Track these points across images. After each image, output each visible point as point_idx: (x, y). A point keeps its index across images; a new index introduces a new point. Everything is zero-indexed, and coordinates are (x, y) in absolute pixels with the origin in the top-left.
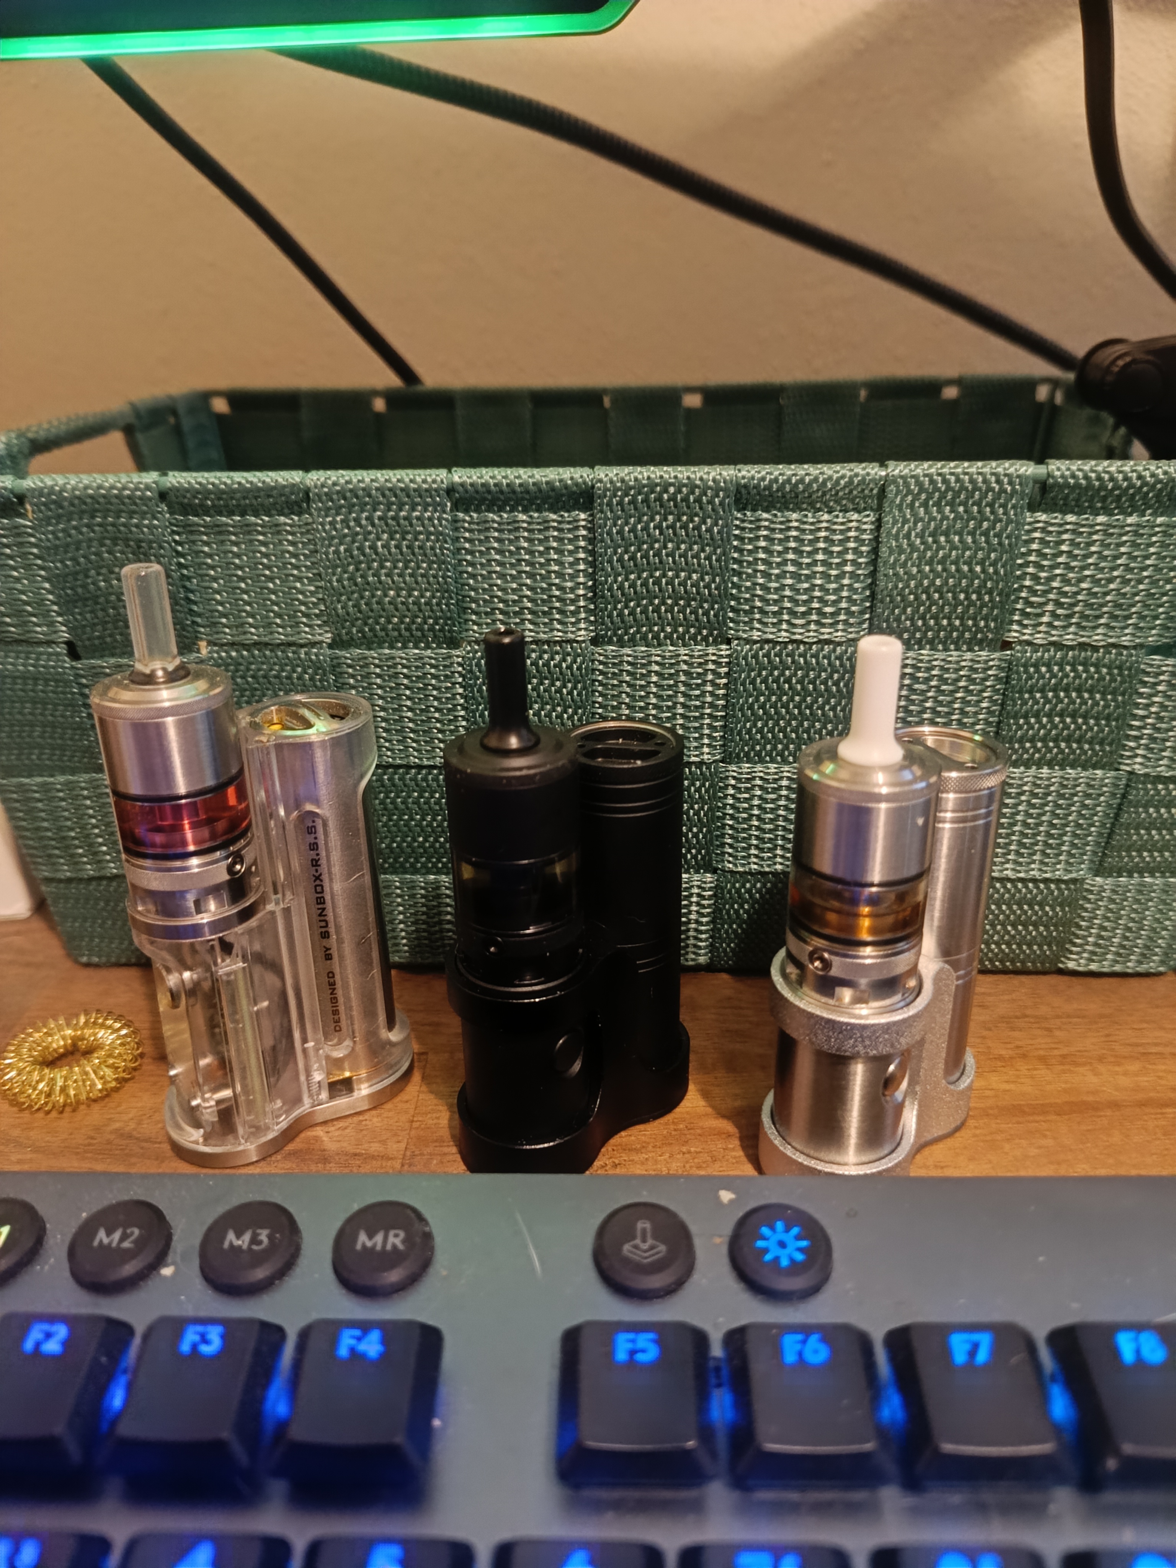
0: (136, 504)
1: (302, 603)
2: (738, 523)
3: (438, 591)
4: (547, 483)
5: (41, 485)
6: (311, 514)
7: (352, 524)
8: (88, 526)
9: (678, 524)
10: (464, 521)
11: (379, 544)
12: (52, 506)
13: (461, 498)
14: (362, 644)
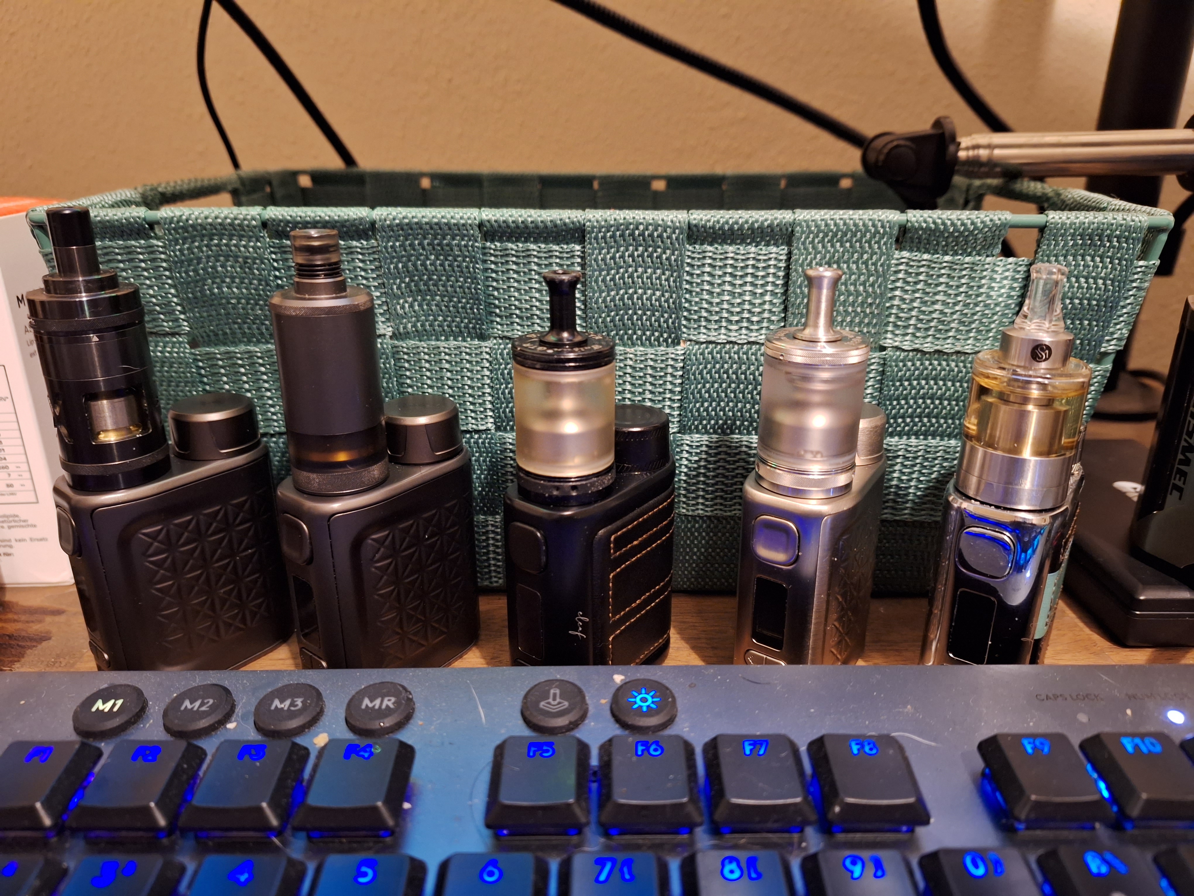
0: (244, 230)
2: (689, 253)
3: (470, 299)
4: (551, 221)
5: (172, 215)
6: (376, 240)
7: (408, 248)
8: (207, 246)
9: (646, 254)
10: (490, 248)
11: (428, 262)
12: (180, 231)
13: (488, 230)
14: (415, 337)
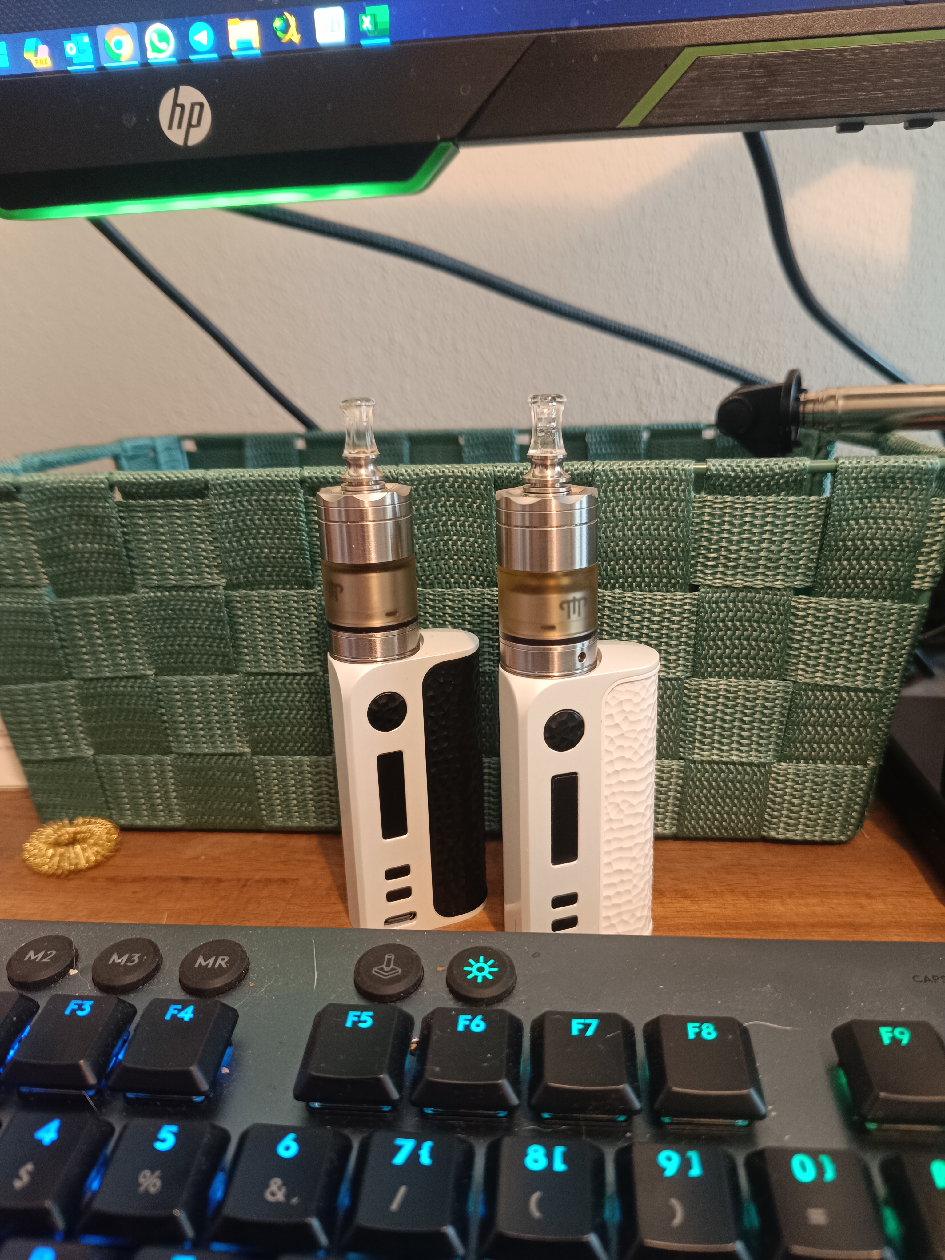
0: (94, 492)
1: (206, 558)
3: (297, 549)
6: (209, 498)
7: (237, 504)
9: (457, 504)
11: (256, 518)
13: (309, 486)
14: (247, 586)
